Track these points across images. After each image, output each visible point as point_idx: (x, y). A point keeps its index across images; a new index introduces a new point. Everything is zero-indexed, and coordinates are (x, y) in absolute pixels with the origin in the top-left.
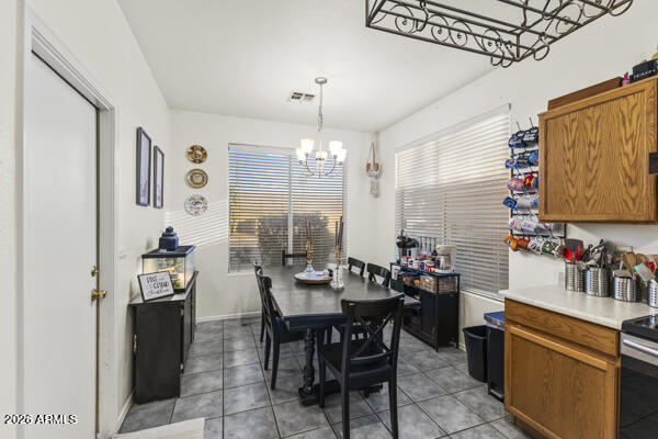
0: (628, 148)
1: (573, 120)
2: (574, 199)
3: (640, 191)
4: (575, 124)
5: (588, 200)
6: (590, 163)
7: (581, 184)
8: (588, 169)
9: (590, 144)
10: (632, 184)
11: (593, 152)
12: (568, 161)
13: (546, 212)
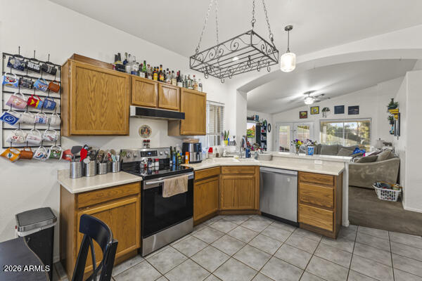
0: (119, 101)
1: (94, 76)
2: (94, 122)
3: (123, 121)
4: (95, 79)
5: (102, 123)
6: (103, 104)
7: (98, 114)
8: (102, 107)
9: (103, 93)
10: (121, 118)
11: (105, 98)
12: (91, 99)
13: (76, 129)
